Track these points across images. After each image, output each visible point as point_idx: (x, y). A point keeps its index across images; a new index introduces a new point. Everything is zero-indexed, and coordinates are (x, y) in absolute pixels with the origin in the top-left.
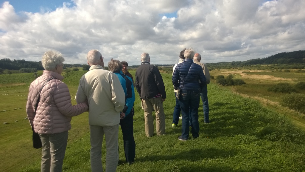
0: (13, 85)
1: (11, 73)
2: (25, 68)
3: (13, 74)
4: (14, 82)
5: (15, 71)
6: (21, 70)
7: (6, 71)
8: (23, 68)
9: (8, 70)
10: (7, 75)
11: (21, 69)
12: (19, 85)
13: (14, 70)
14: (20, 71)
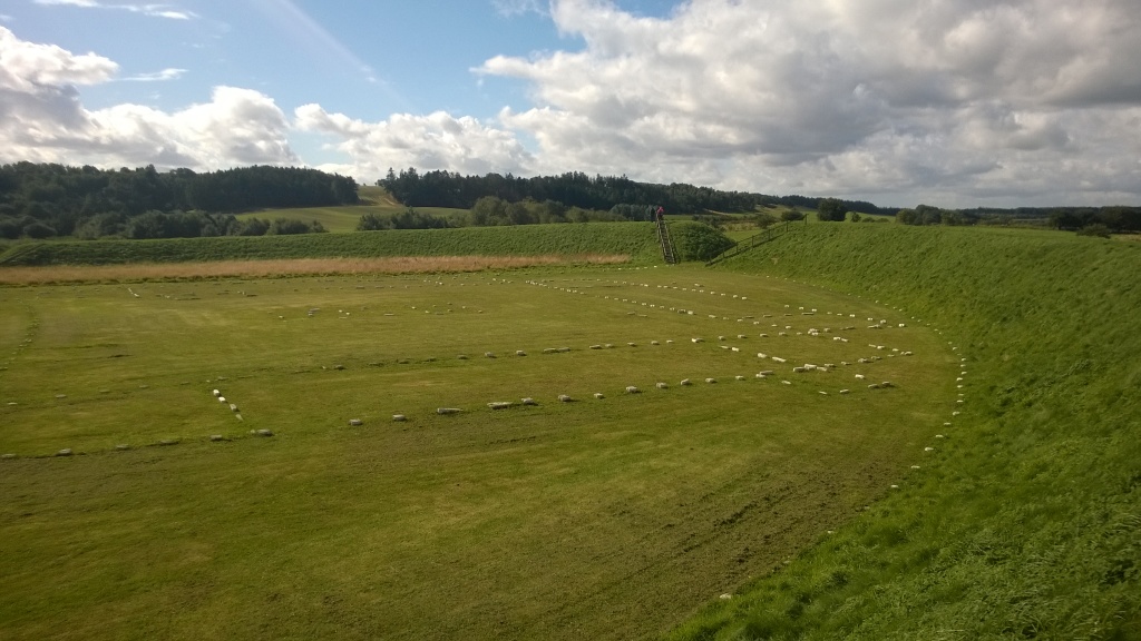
0: (592, 259)
1: (585, 219)
2: (627, 205)
3: (592, 225)
4: (595, 249)
5: (599, 213)
6: (614, 211)
7: (573, 213)
8: (621, 205)
9: (579, 209)
10: (576, 225)
11: (615, 208)
12: (608, 259)
13: (596, 209)
14: (611, 213)
